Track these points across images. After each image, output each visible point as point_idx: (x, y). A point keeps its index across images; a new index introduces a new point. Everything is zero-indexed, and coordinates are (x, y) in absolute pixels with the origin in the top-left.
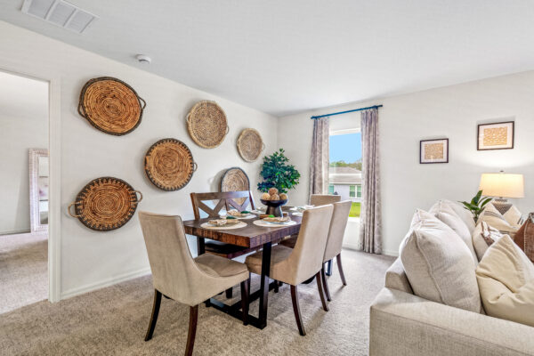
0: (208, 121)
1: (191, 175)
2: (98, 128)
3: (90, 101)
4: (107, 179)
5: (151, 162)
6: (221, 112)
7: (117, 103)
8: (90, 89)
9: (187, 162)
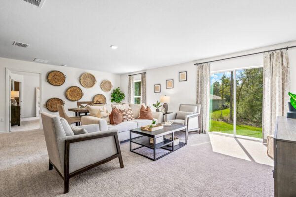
0: (89, 79)
1: (82, 97)
2: (52, 85)
3: (50, 78)
4: (55, 98)
5: (68, 93)
6: (93, 76)
7: (58, 77)
8: (50, 75)
9: (80, 92)
